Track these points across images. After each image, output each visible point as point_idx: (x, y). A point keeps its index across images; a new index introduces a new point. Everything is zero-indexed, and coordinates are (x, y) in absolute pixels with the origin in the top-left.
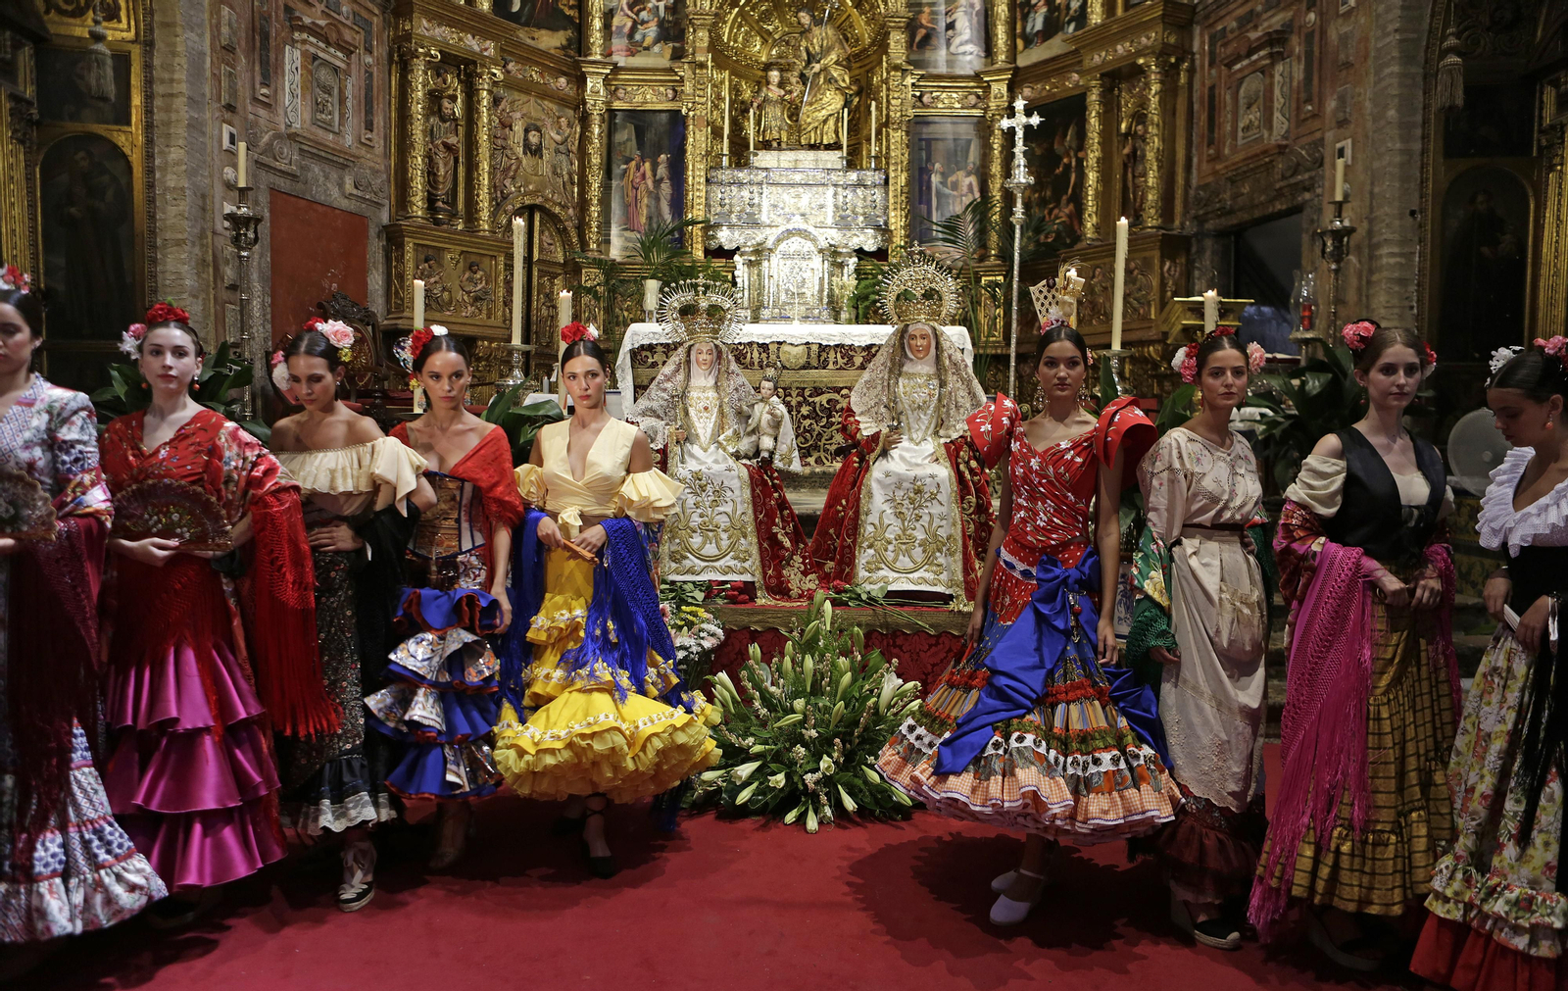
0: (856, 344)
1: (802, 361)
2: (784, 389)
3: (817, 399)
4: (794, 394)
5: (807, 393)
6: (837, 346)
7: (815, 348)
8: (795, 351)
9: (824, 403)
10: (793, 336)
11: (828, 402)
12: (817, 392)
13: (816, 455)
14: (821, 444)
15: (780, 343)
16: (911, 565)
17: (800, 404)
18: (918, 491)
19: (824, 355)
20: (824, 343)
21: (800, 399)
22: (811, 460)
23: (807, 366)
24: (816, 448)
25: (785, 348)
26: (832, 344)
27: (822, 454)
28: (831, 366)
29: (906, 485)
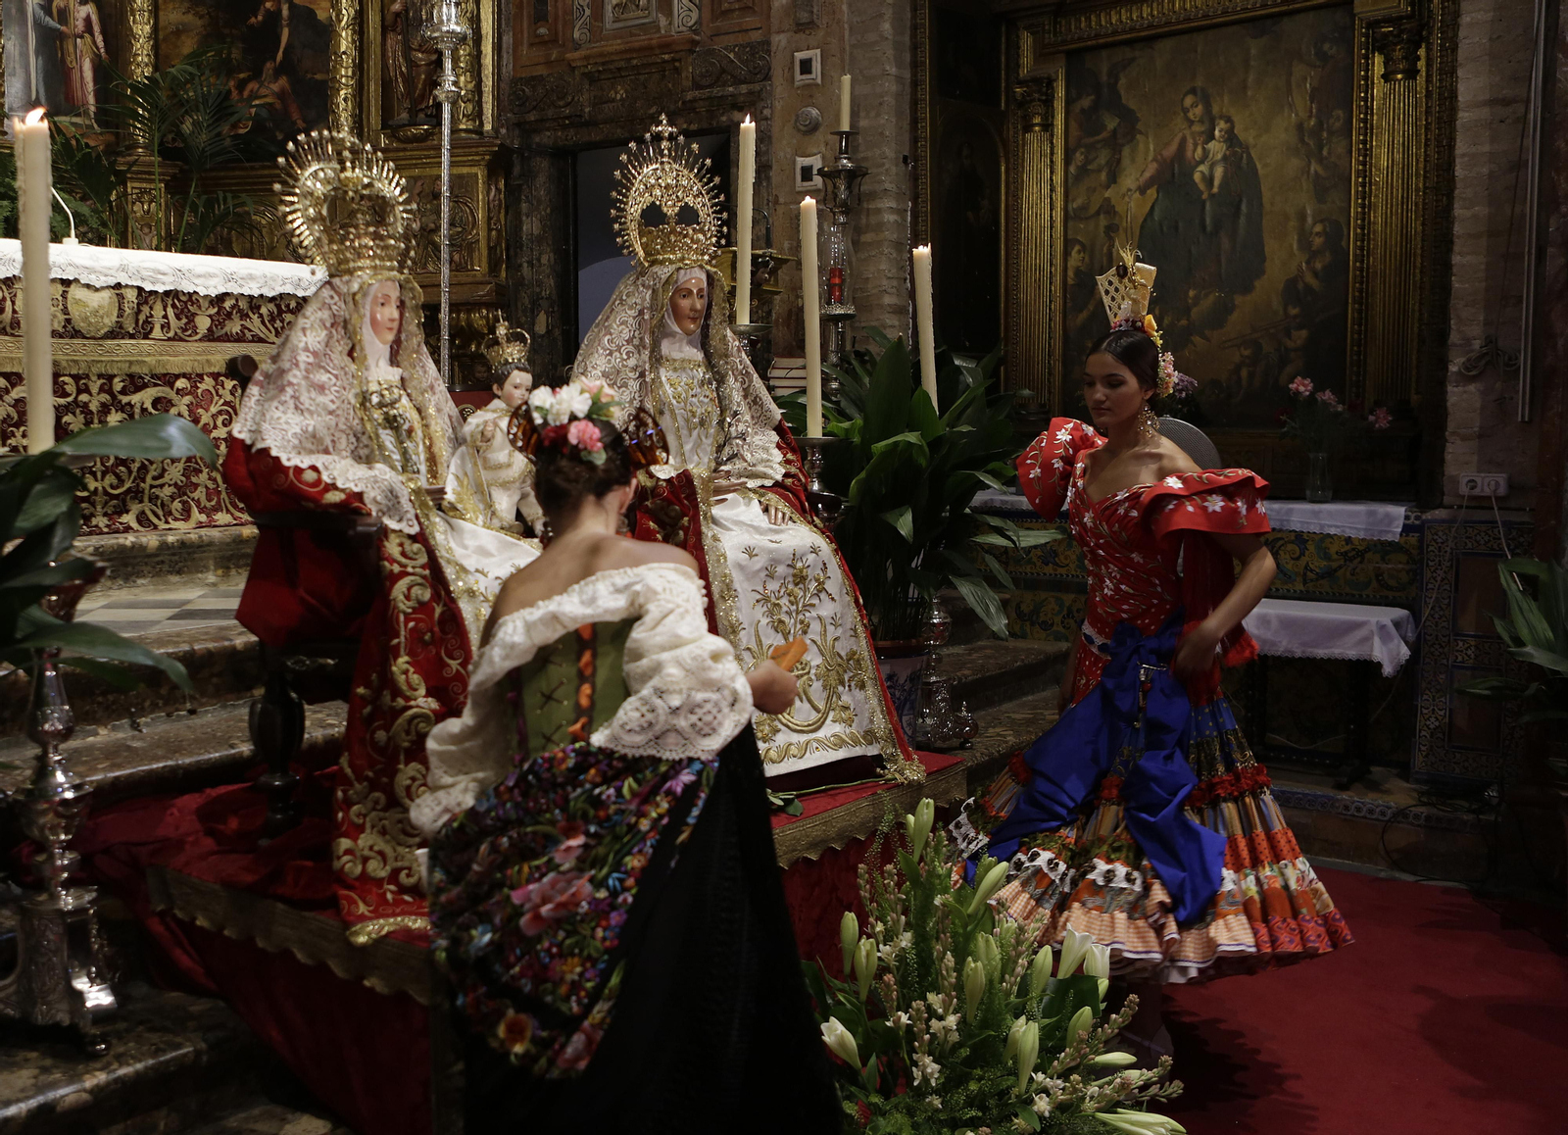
0: (202, 292)
1: (110, 321)
2: (76, 378)
3: (135, 398)
4: (95, 388)
5: (118, 385)
6: (167, 293)
7: (131, 295)
8: (95, 300)
9: (148, 405)
10: (91, 270)
11: (156, 402)
12: (135, 383)
13: (135, 508)
14: (145, 486)
15: (66, 283)
16: (814, 716)
17: (105, 409)
18: (800, 579)
19: (146, 309)
20: (148, 287)
21: (105, 397)
22: (129, 519)
23: (116, 333)
24: (136, 494)
25: (76, 292)
26: (161, 289)
27: (147, 506)
28: (157, 333)
29: (781, 570)
